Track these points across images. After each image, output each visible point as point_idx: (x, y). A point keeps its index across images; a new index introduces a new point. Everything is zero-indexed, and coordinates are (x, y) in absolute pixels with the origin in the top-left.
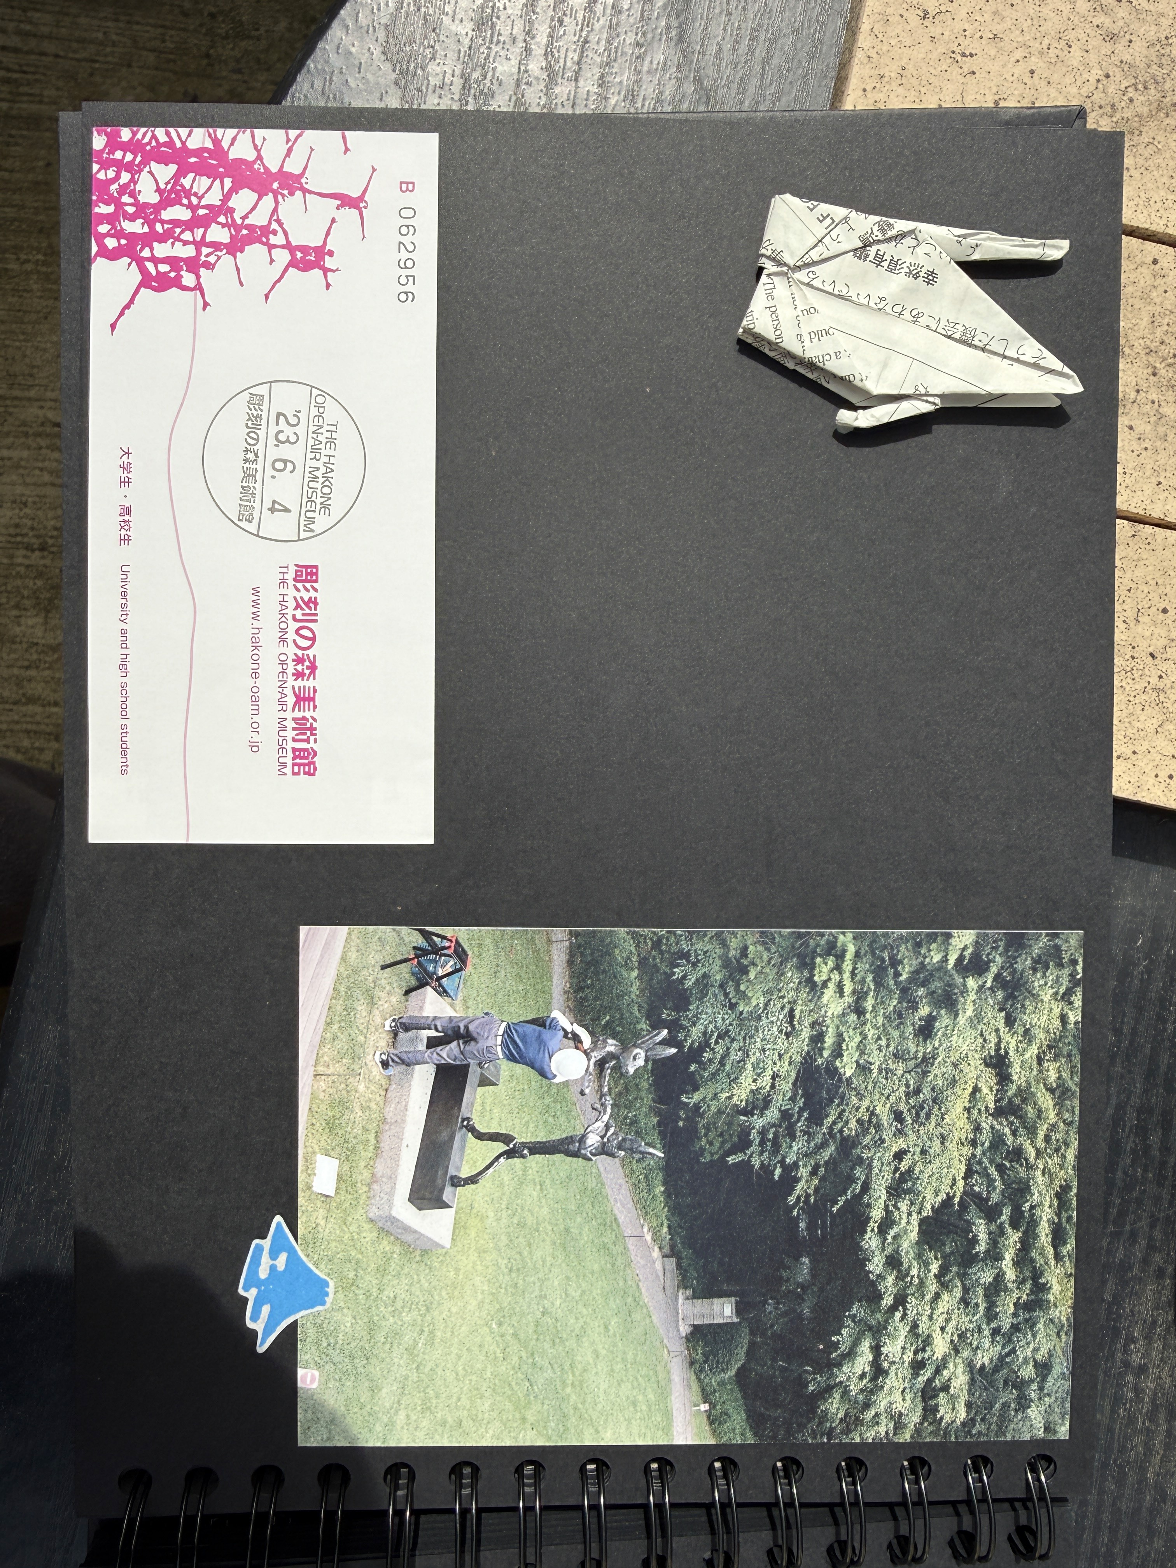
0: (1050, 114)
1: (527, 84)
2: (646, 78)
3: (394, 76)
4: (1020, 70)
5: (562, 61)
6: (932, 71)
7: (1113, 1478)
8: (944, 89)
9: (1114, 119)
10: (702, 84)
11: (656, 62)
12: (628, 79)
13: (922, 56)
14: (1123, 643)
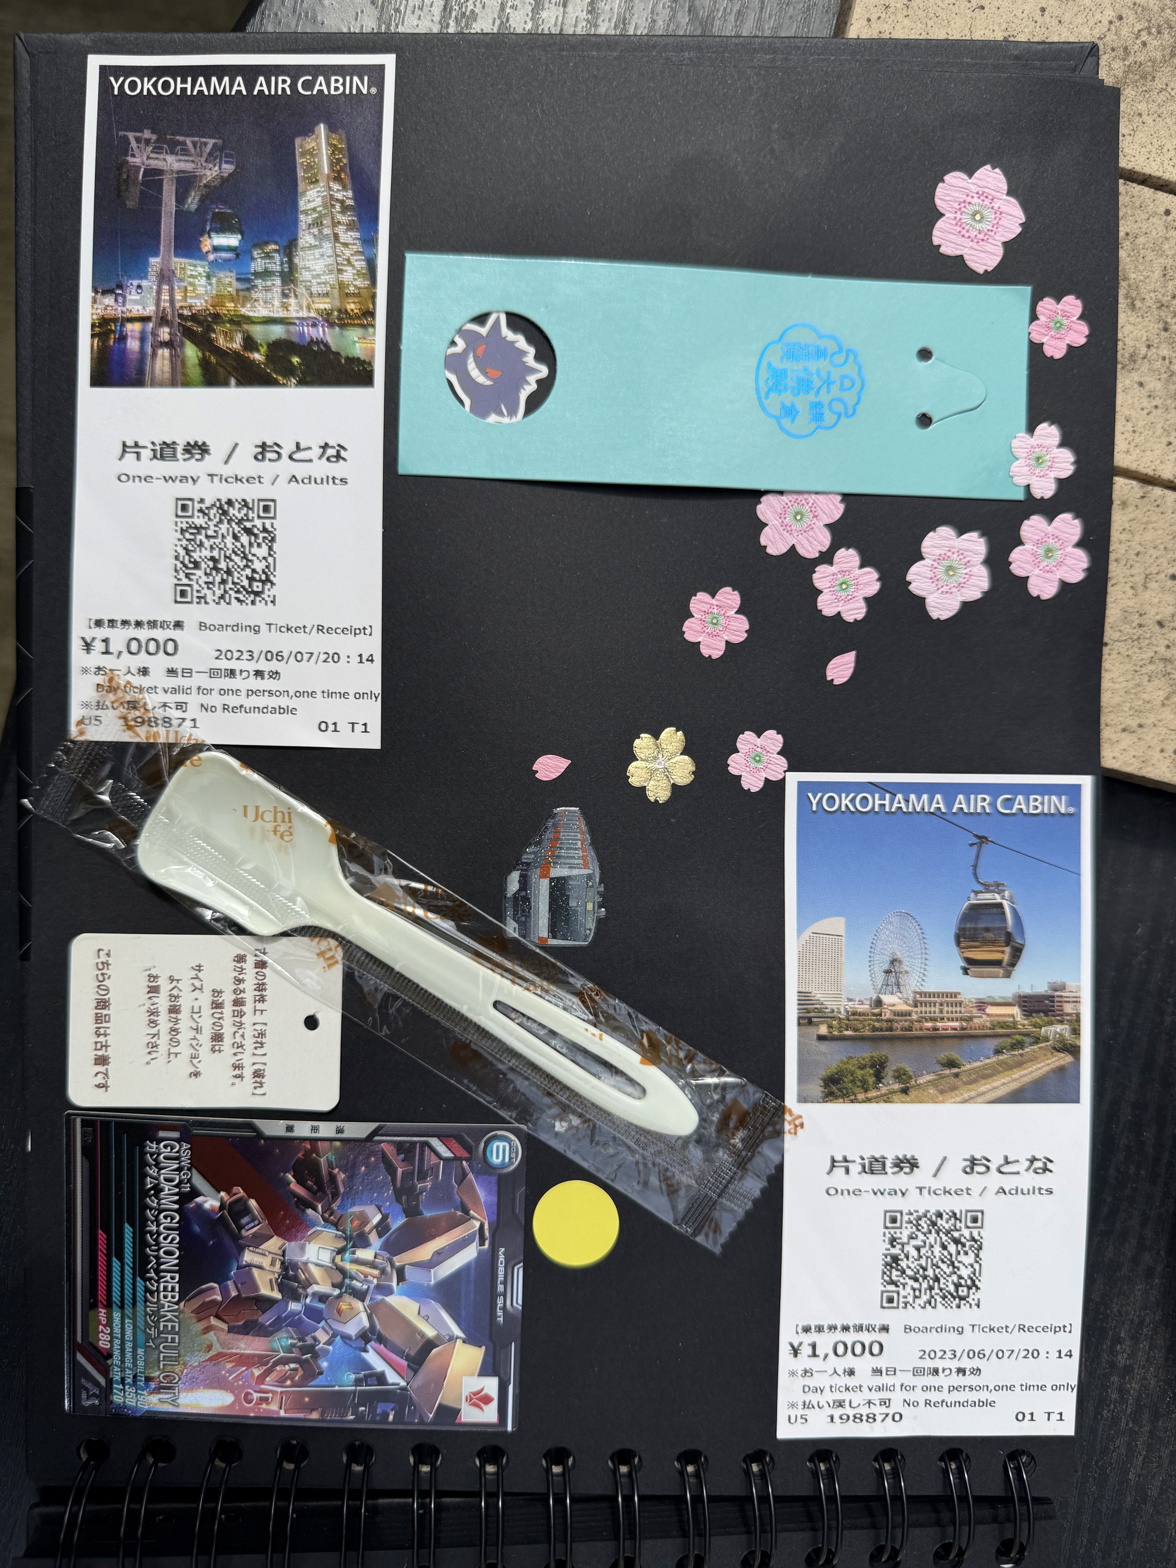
0: (1063, 49)
1: (512, 7)
2: (639, 7)
6: (939, 3)
8: (952, 23)
9: (1127, 63)
12: (620, 6)
14: (1130, 610)
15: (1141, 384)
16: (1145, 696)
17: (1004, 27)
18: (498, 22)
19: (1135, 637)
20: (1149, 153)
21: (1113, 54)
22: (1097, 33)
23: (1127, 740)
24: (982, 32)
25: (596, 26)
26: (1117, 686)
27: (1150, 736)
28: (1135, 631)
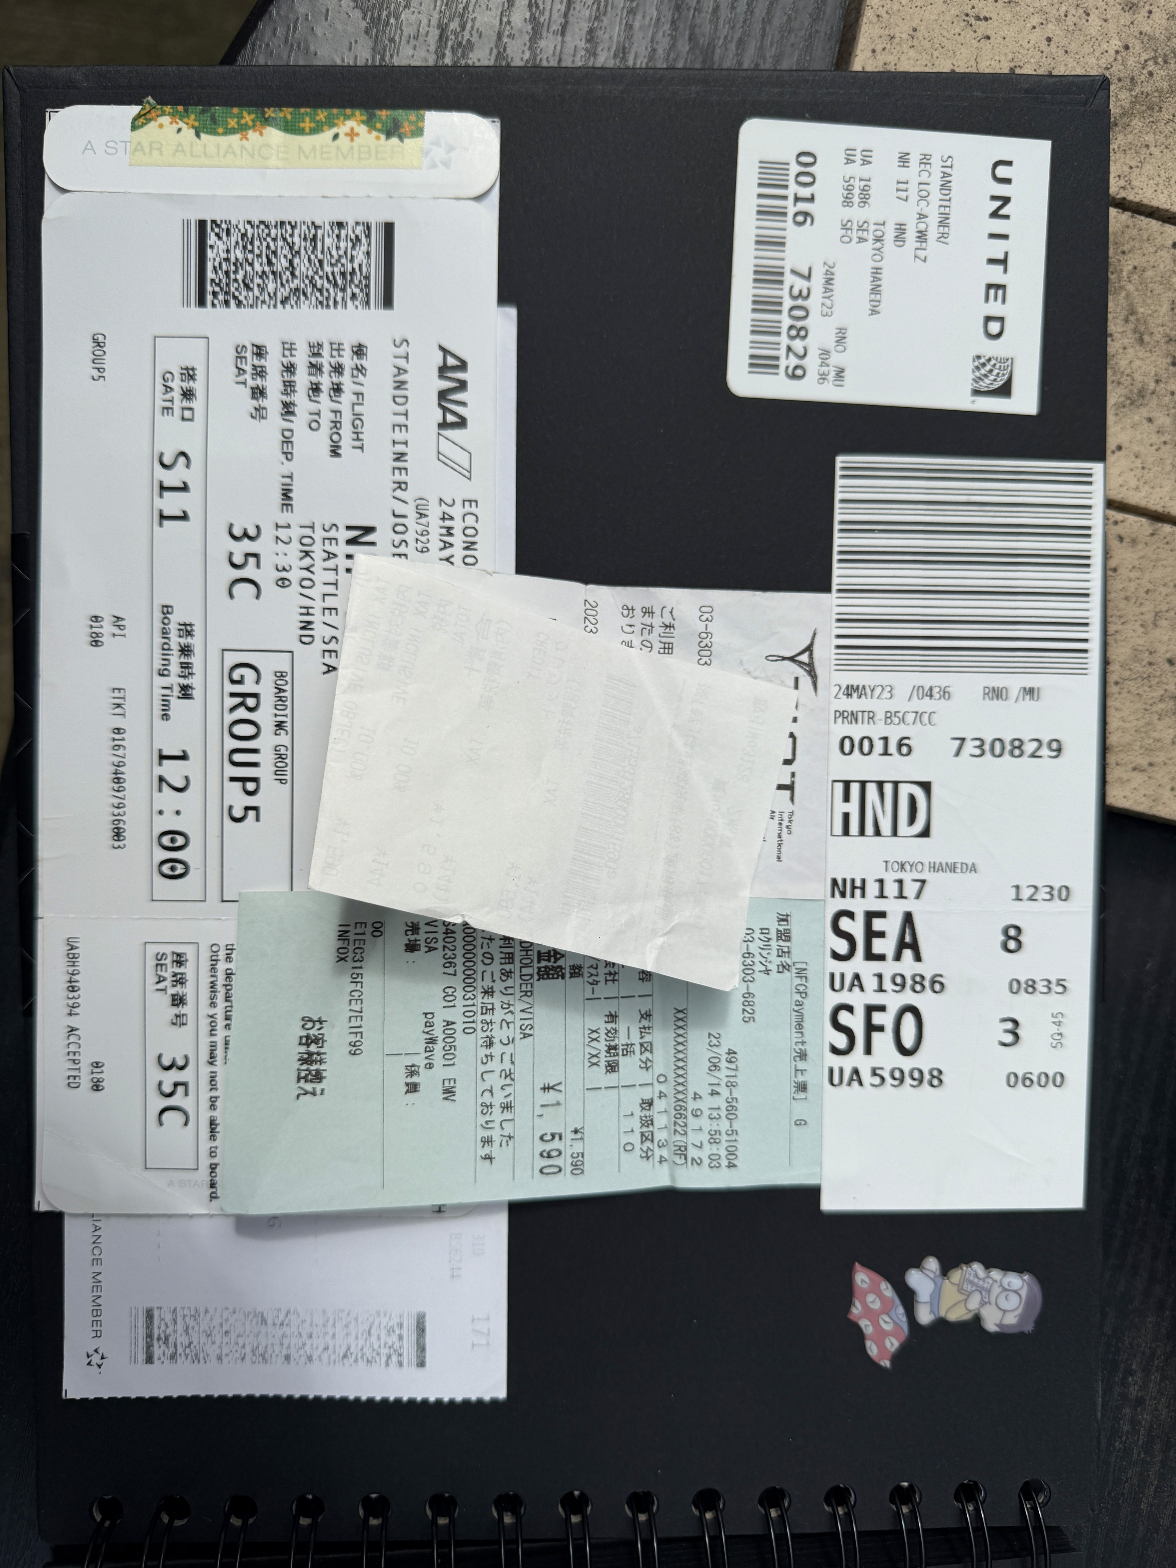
0: (1071, 83)
1: (509, 36)
2: (638, 35)
3: (364, 24)
4: (1038, 37)
5: (547, 13)
6: (945, 34)
8: (958, 54)
9: (1134, 93)
10: (698, 44)
11: (648, 18)
13: (934, 17)
14: (1140, 648)
15: (1150, 420)
16: (1156, 735)
17: (1010, 56)
18: (495, 52)
19: (1145, 676)
20: (1157, 185)
21: (1120, 84)
22: (1103, 62)
23: (1138, 779)
24: (988, 63)
25: (595, 55)
26: (1128, 725)
27: (1161, 775)
28: (1144, 669)
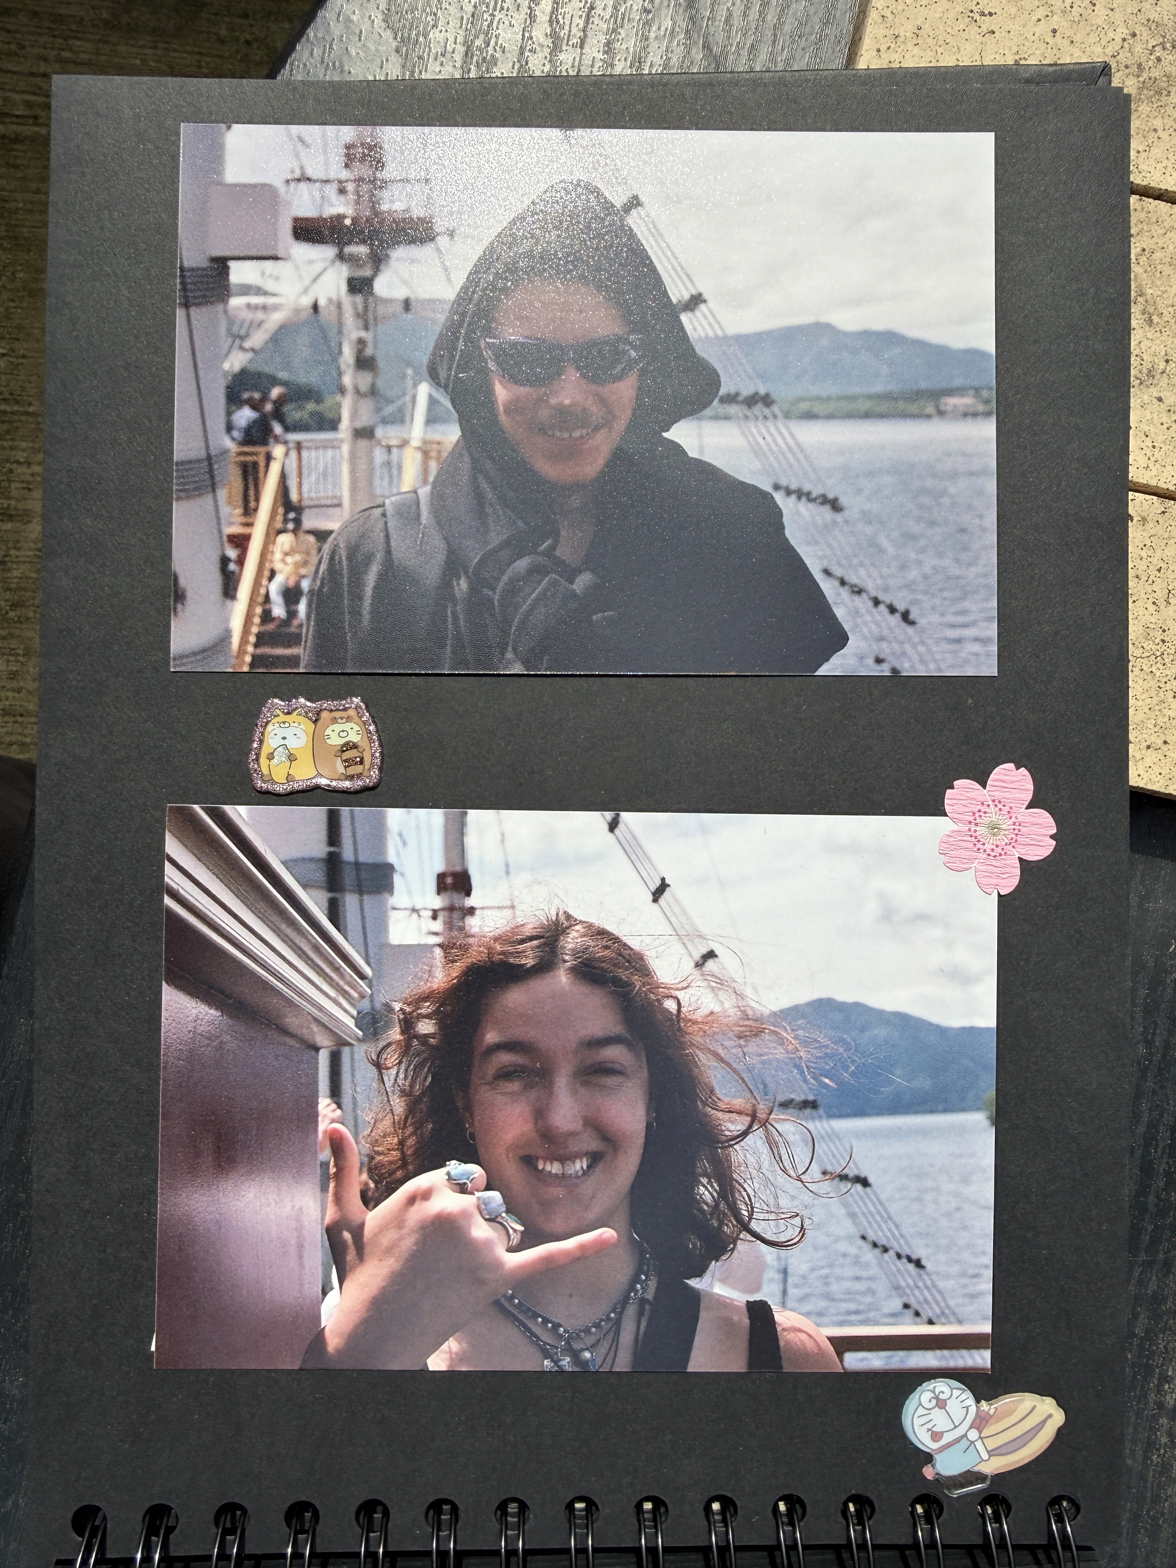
0: (1073, 71)
1: (530, 51)
2: (654, 45)
3: (394, 44)
4: (1043, 28)
5: (567, 27)
6: (949, 30)
7: (1146, 1531)
8: (962, 49)
9: (1141, 79)
10: (711, 51)
11: (663, 29)
12: (635, 45)
13: (938, 15)
14: (1152, 626)
15: (1160, 399)
16: (1171, 713)
17: (1015, 49)
19: (1159, 654)
20: (1165, 168)
21: (1127, 71)
22: (1110, 51)
23: (1152, 757)
24: (993, 57)
28: (1158, 647)
